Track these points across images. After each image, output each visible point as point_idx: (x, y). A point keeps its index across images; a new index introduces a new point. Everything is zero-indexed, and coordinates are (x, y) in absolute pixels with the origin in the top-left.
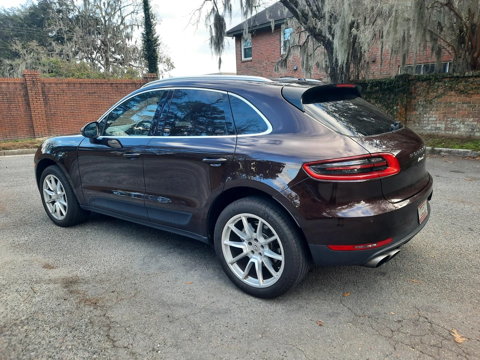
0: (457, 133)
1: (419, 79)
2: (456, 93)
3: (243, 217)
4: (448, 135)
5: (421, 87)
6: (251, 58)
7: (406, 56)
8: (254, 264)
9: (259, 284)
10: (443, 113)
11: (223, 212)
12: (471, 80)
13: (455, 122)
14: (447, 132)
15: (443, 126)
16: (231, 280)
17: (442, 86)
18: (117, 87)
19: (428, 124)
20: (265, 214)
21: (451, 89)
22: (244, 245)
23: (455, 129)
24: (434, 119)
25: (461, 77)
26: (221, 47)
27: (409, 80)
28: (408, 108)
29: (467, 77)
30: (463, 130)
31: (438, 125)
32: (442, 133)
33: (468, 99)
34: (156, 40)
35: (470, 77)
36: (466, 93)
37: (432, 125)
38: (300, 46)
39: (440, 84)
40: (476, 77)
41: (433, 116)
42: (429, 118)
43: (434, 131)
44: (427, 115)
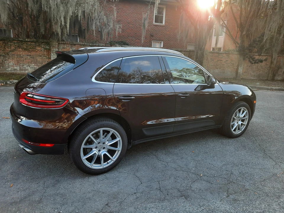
0: (27, 72)
2: (23, 50)
4: (22, 73)
10: (17, 61)
12: (29, 43)
13: (25, 66)
14: (21, 71)
15: (18, 68)
17: (13, 45)
19: (9, 67)
21: (19, 47)
23: (25, 70)
24: (12, 64)
29: (25, 41)
30: (30, 70)
31: (15, 68)
32: (19, 72)
33: (29, 53)
35: (28, 42)
36: (28, 50)
37: (12, 68)
39: (12, 44)
40: (32, 42)
41: (11, 62)
42: (9, 63)
43: (13, 71)
44: (7, 62)
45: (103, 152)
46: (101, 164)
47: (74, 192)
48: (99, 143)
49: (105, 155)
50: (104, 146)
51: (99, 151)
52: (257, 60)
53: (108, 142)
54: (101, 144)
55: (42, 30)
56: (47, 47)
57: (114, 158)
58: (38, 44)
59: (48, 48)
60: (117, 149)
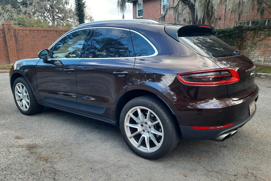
1: (249, 29)
3: (138, 109)
4: (265, 65)
5: (250, 34)
6: (142, 16)
7: (241, 14)
8: (144, 138)
9: (147, 150)
10: (263, 51)
11: (125, 106)
14: (265, 63)
15: (263, 59)
16: (130, 148)
17: (263, 34)
18: (60, 33)
19: (253, 58)
20: (152, 107)
21: (269, 35)
22: (138, 126)
24: (257, 55)
26: (124, 8)
27: (242, 30)
28: (241, 47)
31: (260, 59)
32: (262, 63)
34: (84, 4)
37: (256, 59)
38: (174, 8)
39: (262, 32)
41: (257, 53)
42: (254, 54)
43: (257, 63)
44: (253, 52)
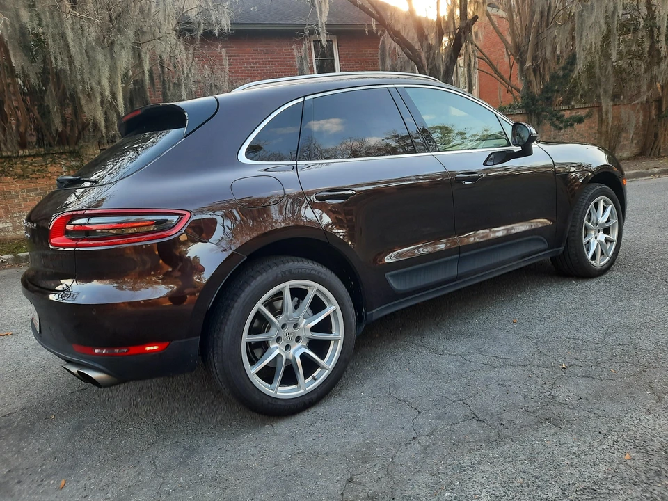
2: (14, 179)
12: (28, 160)
25: (15, 158)
29: (22, 157)
31: (1, 226)
33: (33, 185)
35: (26, 157)
36: (28, 177)
40: (35, 156)
45: (298, 351)
46: (297, 384)
47: (247, 467)
48: (284, 326)
49: (304, 357)
50: (298, 332)
51: (287, 347)
52: (570, 118)
53: (305, 321)
54: (289, 329)
55: (57, 123)
56: (74, 163)
57: (329, 362)
58: (51, 160)
59: (77, 164)
60: (331, 336)
